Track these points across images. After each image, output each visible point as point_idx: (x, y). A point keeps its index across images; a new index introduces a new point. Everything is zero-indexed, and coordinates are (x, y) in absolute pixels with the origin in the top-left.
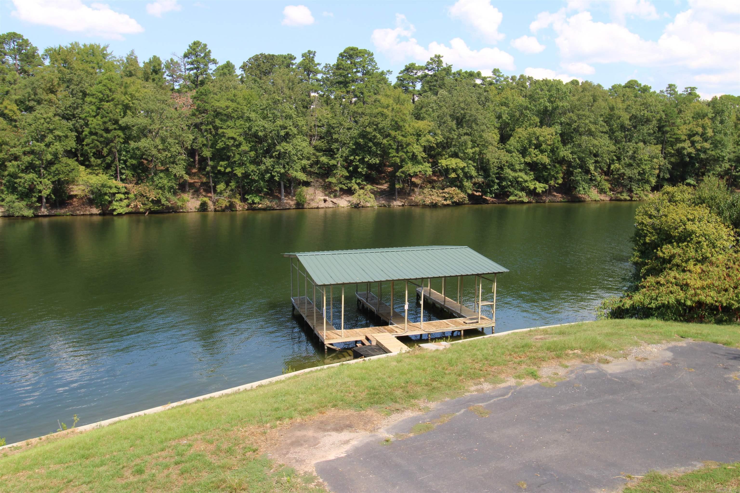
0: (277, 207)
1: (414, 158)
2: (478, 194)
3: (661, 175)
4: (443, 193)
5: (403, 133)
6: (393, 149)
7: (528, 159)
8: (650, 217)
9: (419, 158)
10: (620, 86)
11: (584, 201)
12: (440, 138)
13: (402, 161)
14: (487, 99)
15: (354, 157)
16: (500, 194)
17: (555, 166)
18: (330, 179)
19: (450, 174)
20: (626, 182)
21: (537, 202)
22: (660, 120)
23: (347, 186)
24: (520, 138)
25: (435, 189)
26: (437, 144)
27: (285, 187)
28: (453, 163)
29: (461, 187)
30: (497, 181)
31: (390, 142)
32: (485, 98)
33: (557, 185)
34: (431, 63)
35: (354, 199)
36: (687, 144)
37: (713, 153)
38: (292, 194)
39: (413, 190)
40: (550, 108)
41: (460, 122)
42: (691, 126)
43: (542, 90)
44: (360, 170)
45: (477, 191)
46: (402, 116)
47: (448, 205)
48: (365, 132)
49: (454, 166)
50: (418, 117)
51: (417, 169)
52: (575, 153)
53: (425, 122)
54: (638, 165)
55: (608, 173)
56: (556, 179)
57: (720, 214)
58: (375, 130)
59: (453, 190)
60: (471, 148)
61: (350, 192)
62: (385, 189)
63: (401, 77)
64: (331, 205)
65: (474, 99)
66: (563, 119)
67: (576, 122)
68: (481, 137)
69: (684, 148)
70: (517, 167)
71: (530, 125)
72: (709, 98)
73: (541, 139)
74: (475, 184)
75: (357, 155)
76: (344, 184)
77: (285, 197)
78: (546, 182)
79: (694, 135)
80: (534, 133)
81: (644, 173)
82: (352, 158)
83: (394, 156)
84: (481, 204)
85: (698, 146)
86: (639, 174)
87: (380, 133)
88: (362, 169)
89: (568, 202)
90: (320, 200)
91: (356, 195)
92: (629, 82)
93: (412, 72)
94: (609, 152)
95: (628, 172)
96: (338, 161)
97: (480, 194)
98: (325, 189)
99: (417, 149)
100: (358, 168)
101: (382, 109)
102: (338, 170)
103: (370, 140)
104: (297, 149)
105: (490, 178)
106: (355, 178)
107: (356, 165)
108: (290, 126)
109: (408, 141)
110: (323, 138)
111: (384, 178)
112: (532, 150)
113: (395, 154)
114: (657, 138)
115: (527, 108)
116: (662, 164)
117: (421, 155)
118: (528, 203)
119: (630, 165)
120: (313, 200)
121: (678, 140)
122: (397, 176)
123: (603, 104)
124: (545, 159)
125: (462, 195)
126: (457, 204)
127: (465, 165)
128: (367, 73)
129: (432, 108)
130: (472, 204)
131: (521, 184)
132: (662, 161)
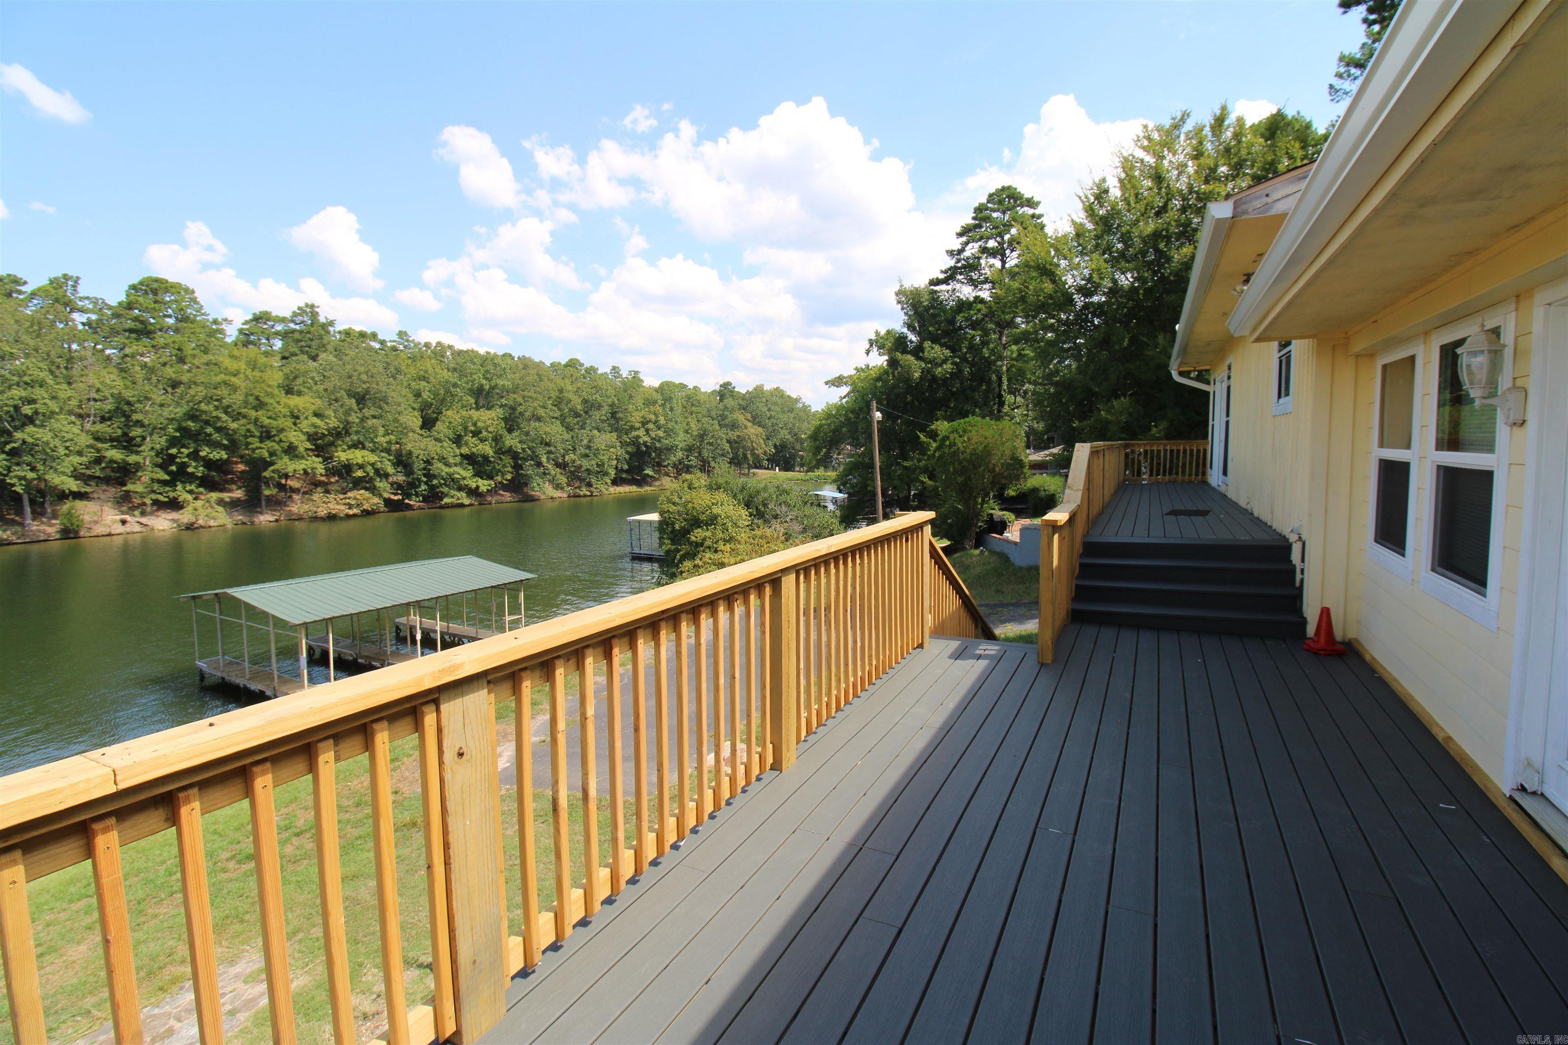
0: (19, 538)
1: (291, 450)
2: (396, 498)
3: (619, 466)
4: (345, 498)
5: (270, 414)
6: (253, 436)
7: (465, 450)
8: (674, 504)
9: (301, 449)
10: (559, 363)
11: (539, 500)
12: (333, 423)
13: (272, 454)
14: (398, 371)
15: (179, 450)
16: (429, 497)
17: (501, 459)
18: (130, 487)
19: (354, 472)
20: (584, 475)
21: (480, 504)
22: (612, 405)
23: (168, 497)
24: (450, 423)
25: (330, 493)
26: (328, 430)
27: (32, 502)
28: (357, 456)
29: (373, 489)
30: (425, 479)
31: (248, 427)
32: (396, 369)
33: (505, 482)
34: (299, 315)
35: (185, 516)
36: (641, 432)
37: (667, 442)
38: (49, 515)
39: (290, 497)
40: (487, 387)
41: (361, 399)
42: (643, 413)
43: (474, 364)
44: (190, 470)
45: (396, 494)
46: (266, 388)
47: (355, 515)
48: (197, 410)
49: (360, 461)
50: (289, 391)
51: (299, 466)
52: (524, 443)
53: (307, 398)
54: (595, 455)
55: (562, 466)
56: (503, 474)
57: (735, 496)
58: (217, 408)
59: (361, 494)
60: (384, 436)
61: (174, 505)
62: (238, 499)
63: (247, 329)
64: (137, 528)
65: (381, 369)
66: (504, 401)
67: (521, 404)
68: (396, 420)
69: (638, 437)
70: (451, 460)
71: (462, 407)
72: (656, 384)
73: (480, 424)
74: (392, 484)
75: (184, 446)
76: (161, 494)
77: (33, 520)
78: (490, 477)
79: (648, 422)
80: (470, 417)
81: (603, 465)
82: (174, 451)
83: (258, 448)
84: (403, 511)
85: (653, 434)
86: (598, 465)
87: (226, 413)
88: (196, 467)
89: (519, 501)
90: (115, 522)
91: (189, 508)
92: (571, 360)
93: (265, 323)
94: (564, 441)
95: (585, 464)
96: (145, 457)
97: (400, 497)
98: (118, 502)
99: (296, 437)
100: (188, 466)
101: (227, 378)
102: (145, 470)
103: (207, 423)
104: (64, 437)
105: (415, 476)
106: (182, 482)
107: (184, 463)
108: (44, 398)
109: (281, 426)
110: (110, 419)
111: (233, 482)
112: (469, 438)
113: (258, 445)
114: (610, 425)
115: (455, 385)
116: (619, 453)
117: (303, 445)
118: (469, 505)
119: (586, 456)
120: (96, 522)
121: (632, 428)
122: (265, 477)
123: (551, 386)
124: (487, 449)
125: (376, 500)
126: (367, 513)
127: (377, 458)
128: (183, 319)
129: (313, 378)
130: (389, 512)
131: (458, 482)
132: (620, 452)
